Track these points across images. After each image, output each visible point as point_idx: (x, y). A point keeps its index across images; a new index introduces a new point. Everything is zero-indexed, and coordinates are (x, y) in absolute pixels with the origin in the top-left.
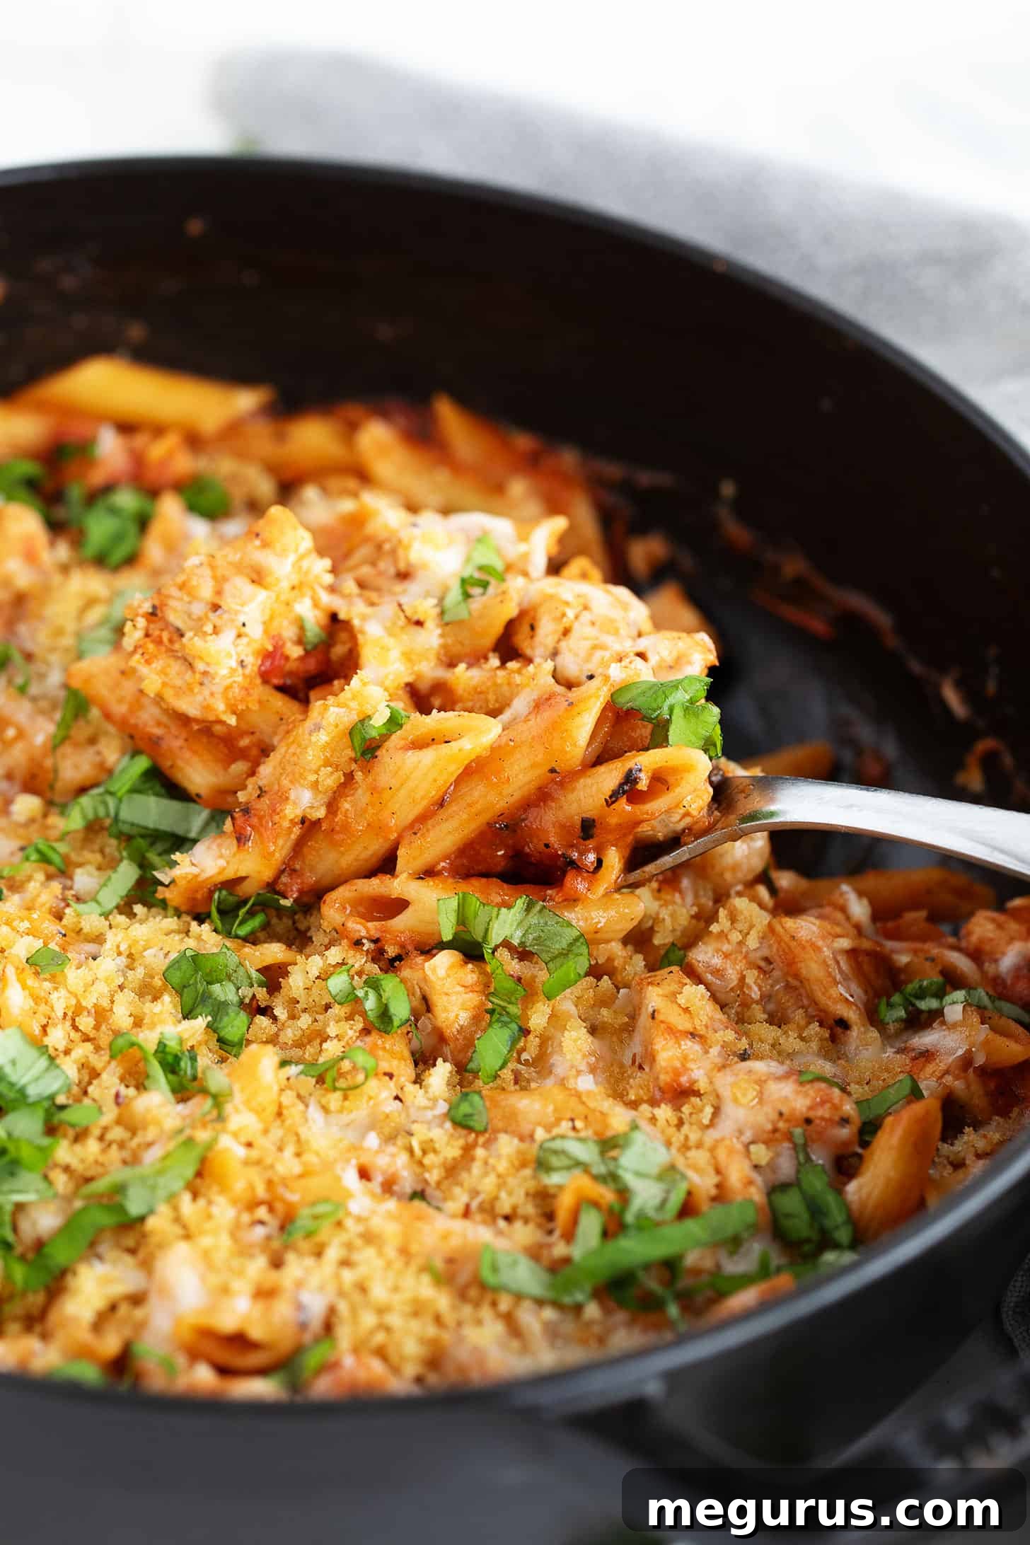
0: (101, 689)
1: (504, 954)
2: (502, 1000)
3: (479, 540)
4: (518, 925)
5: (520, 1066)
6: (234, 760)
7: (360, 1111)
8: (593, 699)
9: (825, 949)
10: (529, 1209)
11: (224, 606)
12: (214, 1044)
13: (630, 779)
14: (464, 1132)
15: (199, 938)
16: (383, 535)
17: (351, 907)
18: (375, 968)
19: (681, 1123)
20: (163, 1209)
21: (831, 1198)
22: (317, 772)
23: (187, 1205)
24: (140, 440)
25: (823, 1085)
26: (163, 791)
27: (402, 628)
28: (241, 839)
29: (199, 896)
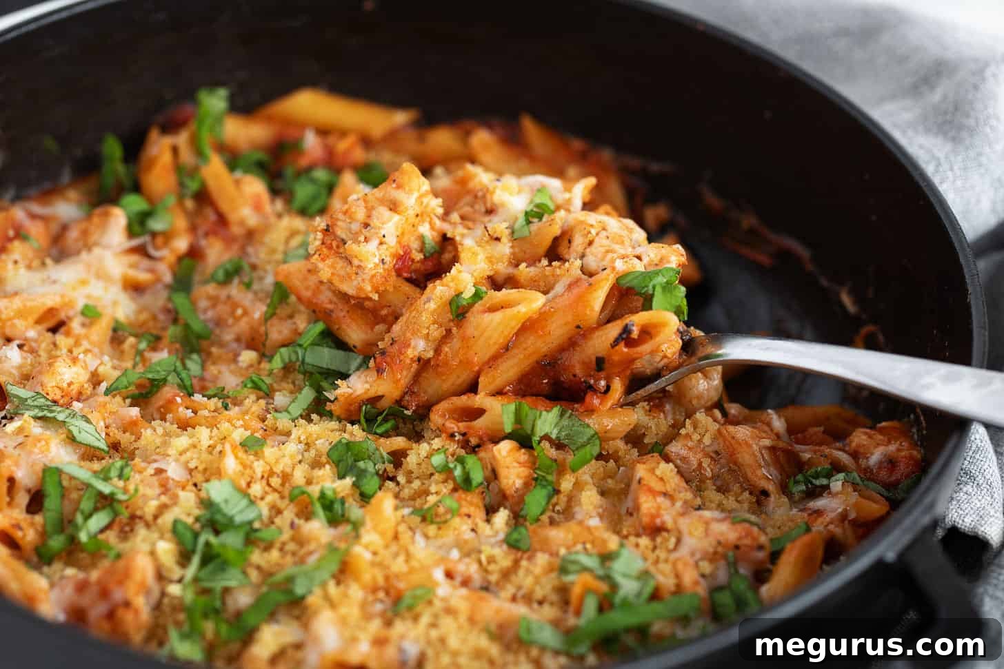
0: (297, 283)
1: (546, 444)
2: (544, 472)
3: (539, 190)
4: (555, 426)
5: (553, 514)
6: (378, 324)
7: (449, 537)
8: (604, 282)
9: (754, 446)
10: (554, 597)
11: (372, 225)
12: (357, 496)
13: (626, 330)
14: (514, 551)
15: (352, 434)
16: (478, 187)
17: (449, 414)
18: (462, 452)
19: (655, 548)
20: (317, 591)
21: (750, 595)
22: (428, 328)
23: (332, 589)
24: (331, 140)
25: (747, 525)
26: (333, 345)
27: (487, 242)
28: (379, 371)
29: (352, 408)
